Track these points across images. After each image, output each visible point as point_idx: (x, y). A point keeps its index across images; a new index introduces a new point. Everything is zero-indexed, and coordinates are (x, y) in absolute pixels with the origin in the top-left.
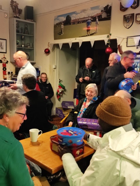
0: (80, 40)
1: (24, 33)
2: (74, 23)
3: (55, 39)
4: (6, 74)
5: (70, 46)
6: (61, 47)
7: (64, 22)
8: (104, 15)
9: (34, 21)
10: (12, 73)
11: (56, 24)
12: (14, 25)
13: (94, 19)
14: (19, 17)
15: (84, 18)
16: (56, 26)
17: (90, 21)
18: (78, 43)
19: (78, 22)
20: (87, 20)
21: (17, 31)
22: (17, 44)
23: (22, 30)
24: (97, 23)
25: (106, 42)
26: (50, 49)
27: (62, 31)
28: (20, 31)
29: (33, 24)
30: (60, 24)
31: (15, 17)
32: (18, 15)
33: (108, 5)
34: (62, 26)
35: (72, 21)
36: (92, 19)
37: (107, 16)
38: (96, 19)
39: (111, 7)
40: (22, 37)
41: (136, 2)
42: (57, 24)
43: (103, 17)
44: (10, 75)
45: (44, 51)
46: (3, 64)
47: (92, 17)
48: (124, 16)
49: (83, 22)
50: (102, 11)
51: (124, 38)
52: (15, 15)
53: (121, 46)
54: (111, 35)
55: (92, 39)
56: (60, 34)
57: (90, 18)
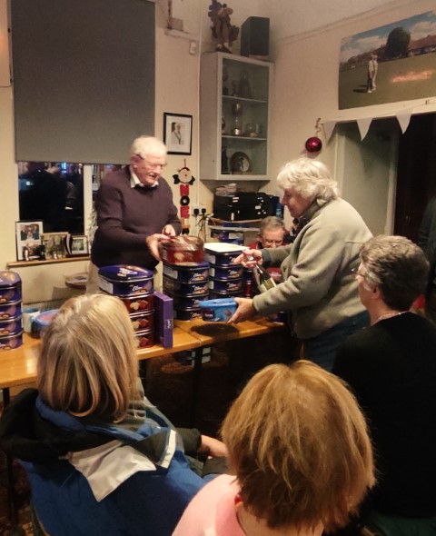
1: (241, 95)
3: (342, 107)
6: (364, 131)
7: (378, 51)
9: (269, 60)
10: (204, 211)
16: (349, 67)
22: (224, 126)
23: (234, 86)
26: (323, 136)
27: (369, 80)
28: (231, 89)
34: (373, 64)
40: (235, 106)
44: (199, 218)
45: (303, 145)
46: (181, 186)
52: (220, 45)
56: (361, 91)
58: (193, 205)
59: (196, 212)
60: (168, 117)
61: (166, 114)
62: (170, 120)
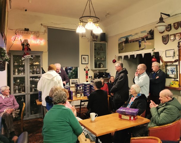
0: (135, 53)
2: (131, 42)
3: (119, 53)
4: (88, 78)
5: (129, 57)
6: (123, 58)
7: (124, 42)
8: (149, 36)
9: (106, 42)
10: (92, 77)
12: (93, 46)
13: (143, 39)
15: (137, 38)
16: (120, 44)
17: (141, 40)
18: (134, 55)
19: (133, 41)
20: (139, 40)
22: (95, 58)
23: (98, 48)
25: (152, 54)
29: (106, 44)
30: (122, 43)
33: (151, 30)
34: (124, 44)
35: (129, 41)
36: (142, 39)
37: (152, 37)
38: (144, 39)
39: (153, 31)
40: (98, 53)
41: (169, 27)
42: (120, 43)
43: (149, 37)
44: (91, 78)
46: (86, 71)
47: (141, 38)
49: (136, 41)
50: (148, 34)
54: (154, 49)
55: (143, 52)
58: (89, 76)
59: (90, 77)
60: (82, 56)
61: (82, 55)
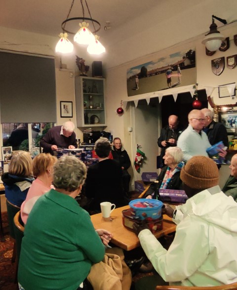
0: (160, 94)
1: (92, 92)
3: (129, 96)
5: (148, 102)
6: (136, 105)
9: (103, 77)
10: (79, 140)
11: (129, 77)
12: (80, 84)
13: (175, 68)
14: (86, 74)
15: (163, 68)
16: (130, 80)
17: (170, 70)
18: (157, 98)
19: (156, 73)
21: (84, 91)
22: (85, 105)
23: (89, 89)
24: (179, 72)
25: (193, 94)
26: (124, 108)
27: (136, 85)
28: (88, 90)
30: (134, 77)
31: (81, 75)
32: (84, 73)
33: (190, 51)
35: (148, 73)
38: (177, 67)
39: (194, 52)
40: (89, 97)
41: (225, 44)
43: (186, 64)
45: (116, 111)
48: (213, 61)
49: (162, 72)
50: (184, 58)
51: (214, 88)
52: (81, 73)
53: (212, 98)
54: (197, 85)
56: (134, 89)
57: (169, 67)
62: (63, 104)
